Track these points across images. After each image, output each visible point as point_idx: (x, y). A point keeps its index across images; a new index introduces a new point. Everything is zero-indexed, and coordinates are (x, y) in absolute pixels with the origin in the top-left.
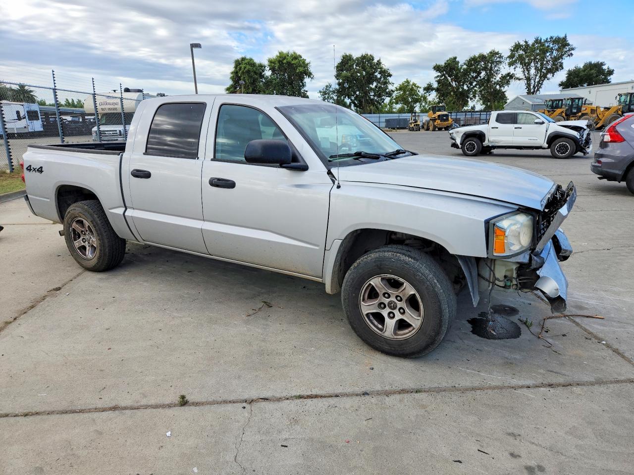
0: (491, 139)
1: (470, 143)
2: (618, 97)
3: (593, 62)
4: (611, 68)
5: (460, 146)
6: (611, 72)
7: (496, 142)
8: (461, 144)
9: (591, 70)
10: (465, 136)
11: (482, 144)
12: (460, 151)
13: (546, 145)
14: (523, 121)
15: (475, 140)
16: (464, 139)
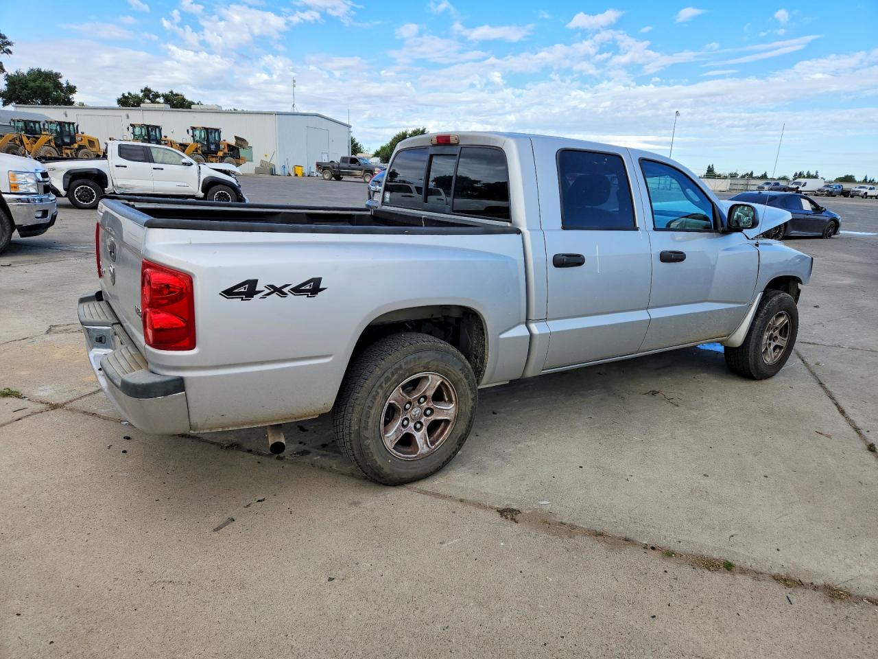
0: (118, 182)
1: (82, 188)
2: (131, 128)
3: (43, 70)
4: (72, 83)
5: (63, 192)
6: (72, 90)
7: (129, 188)
8: (65, 189)
9: (44, 80)
10: (70, 177)
11: (104, 191)
12: (66, 201)
13: (201, 194)
14: (160, 159)
15: (91, 184)
16: (70, 182)
